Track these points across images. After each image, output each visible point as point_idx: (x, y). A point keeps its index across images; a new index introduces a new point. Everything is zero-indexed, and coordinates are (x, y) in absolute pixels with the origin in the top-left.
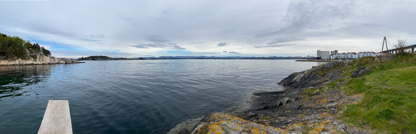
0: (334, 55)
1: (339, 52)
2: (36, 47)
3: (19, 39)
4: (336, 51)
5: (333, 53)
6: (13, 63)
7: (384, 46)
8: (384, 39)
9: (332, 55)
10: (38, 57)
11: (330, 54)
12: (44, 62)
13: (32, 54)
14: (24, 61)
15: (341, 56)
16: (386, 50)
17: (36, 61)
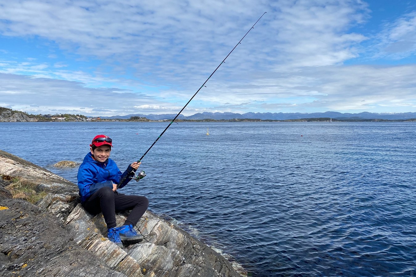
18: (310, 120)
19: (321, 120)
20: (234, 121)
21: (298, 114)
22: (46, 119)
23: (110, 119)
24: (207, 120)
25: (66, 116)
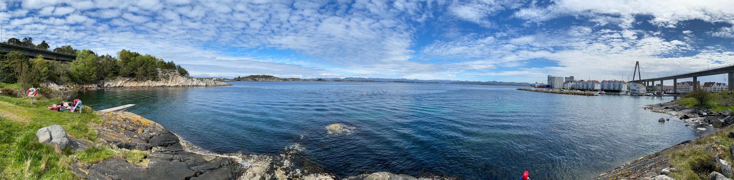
0: (570, 83)
1: (575, 79)
2: (170, 66)
3: (152, 58)
4: (572, 78)
5: (568, 80)
6: (142, 85)
7: (636, 74)
8: (636, 64)
9: (567, 82)
10: (171, 78)
11: (564, 81)
12: (177, 84)
13: (165, 74)
14: (154, 82)
15: (579, 86)
16: (639, 79)
17: (168, 83)
18: (395, 82)
19: (400, 82)
20: (363, 81)
21: (390, 79)
22: (285, 80)
23: (309, 80)
24: (351, 81)
25: (293, 79)
